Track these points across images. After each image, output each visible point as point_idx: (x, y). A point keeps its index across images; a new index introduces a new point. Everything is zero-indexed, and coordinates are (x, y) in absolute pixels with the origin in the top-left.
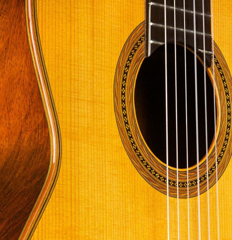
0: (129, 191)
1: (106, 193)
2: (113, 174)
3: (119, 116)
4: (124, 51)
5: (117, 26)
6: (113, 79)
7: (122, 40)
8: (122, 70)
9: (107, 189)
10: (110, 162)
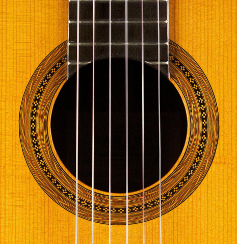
0: (39, 222)
1: (5, 226)
2: (16, 206)
3: (26, 146)
4: (35, 78)
5: (25, 52)
6: (18, 108)
7: (32, 66)
8: (33, 96)
9: (7, 222)
10: (13, 193)
